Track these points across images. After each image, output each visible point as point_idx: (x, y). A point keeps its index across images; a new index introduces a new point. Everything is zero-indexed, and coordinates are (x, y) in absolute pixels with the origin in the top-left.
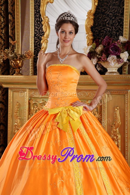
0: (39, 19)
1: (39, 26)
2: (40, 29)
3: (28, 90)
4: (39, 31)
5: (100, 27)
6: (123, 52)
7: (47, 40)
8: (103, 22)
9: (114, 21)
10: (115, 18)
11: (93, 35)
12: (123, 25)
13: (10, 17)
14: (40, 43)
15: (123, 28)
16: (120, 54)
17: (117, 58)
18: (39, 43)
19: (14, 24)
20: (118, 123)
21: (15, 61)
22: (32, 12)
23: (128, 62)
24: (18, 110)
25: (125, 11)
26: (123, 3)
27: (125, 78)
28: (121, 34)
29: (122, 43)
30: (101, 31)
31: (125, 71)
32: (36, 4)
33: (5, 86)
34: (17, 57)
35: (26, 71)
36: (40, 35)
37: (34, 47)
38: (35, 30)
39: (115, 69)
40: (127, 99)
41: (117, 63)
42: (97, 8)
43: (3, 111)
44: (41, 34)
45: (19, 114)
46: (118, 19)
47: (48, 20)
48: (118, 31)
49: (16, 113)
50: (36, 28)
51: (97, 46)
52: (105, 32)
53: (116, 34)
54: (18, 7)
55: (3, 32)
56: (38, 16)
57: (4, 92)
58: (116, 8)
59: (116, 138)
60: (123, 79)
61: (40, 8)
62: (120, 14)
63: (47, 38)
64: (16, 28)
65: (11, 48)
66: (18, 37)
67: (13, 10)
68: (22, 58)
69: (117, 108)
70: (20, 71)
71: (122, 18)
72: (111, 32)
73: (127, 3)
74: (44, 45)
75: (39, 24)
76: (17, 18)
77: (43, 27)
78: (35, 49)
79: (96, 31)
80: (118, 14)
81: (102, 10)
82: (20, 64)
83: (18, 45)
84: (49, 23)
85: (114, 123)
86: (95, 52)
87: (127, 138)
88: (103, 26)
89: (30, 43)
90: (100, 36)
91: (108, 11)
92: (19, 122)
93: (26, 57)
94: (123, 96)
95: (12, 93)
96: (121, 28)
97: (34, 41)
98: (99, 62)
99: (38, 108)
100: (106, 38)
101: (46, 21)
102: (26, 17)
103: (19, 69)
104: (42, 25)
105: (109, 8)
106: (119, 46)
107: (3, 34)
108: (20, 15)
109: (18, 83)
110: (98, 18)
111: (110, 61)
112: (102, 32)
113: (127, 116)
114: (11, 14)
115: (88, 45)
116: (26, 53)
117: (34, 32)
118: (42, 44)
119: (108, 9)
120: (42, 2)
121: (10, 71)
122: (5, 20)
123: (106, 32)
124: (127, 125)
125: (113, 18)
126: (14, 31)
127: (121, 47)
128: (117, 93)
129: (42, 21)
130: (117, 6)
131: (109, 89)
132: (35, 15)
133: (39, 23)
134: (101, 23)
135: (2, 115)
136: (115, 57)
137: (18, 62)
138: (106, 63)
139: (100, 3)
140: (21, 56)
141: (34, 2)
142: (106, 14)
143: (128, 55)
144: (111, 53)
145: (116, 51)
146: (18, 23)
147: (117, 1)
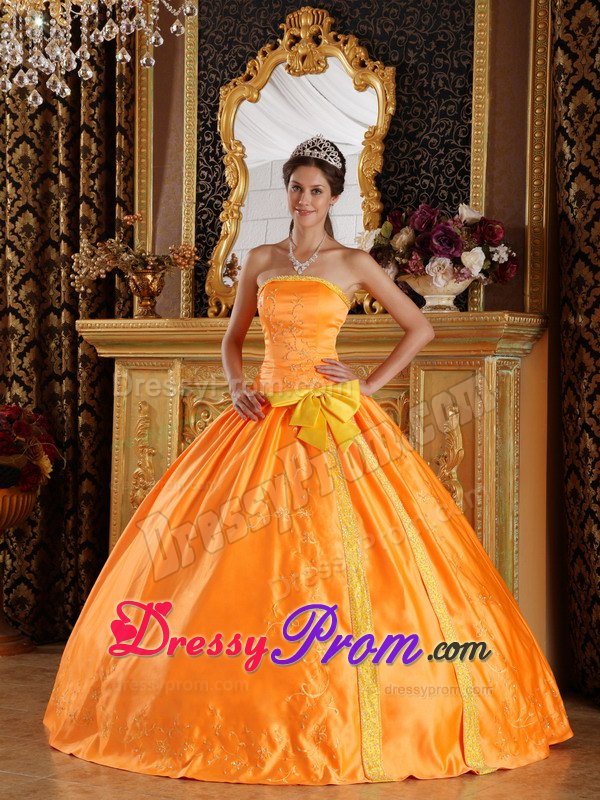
0: (212, 149)
1: (214, 169)
2: (215, 179)
3: (178, 366)
4: (213, 184)
5: (402, 176)
6: (469, 250)
7: (239, 213)
8: (411, 163)
9: (443, 160)
10: (446, 151)
11: (383, 200)
12: (469, 173)
13: (120, 141)
14: (214, 220)
15: (468, 180)
16: (461, 253)
17: (454, 266)
18: (211, 221)
19: (130, 162)
20: (456, 451)
21: (141, 275)
22: (190, 125)
23: (483, 278)
24: (146, 428)
25: (474, 133)
26: (469, 110)
27: (475, 321)
28: (464, 197)
29: (466, 224)
30: (406, 189)
31: (476, 305)
32: (202, 104)
33: (104, 353)
34: (145, 264)
36: (216, 197)
37: (197, 234)
38: (201, 183)
39: (449, 296)
41: (453, 278)
42: (394, 121)
44: (220, 195)
45: (150, 440)
46: (454, 154)
47: (243, 152)
48: (453, 190)
49: (139, 436)
50: (203, 176)
51: (396, 231)
52: (417, 191)
53: (450, 196)
54: (143, 109)
55: (96, 187)
56: (210, 139)
57: (95, 374)
58: (448, 122)
60: (471, 324)
61: (215, 116)
62: (459, 141)
63: (239, 206)
64: (137, 173)
66: (143, 202)
67: (129, 118)
68: (160, 267)
69: (452, 411)
71: (467, 152)
72: (436, 191)
73: (478, 112)
74: (228, 227)
75: (212, 164)
76: (140, 143)
77: (227, 172)
78: (197, 241)
80: (454, 142)
81: (407, 129)
82: (155, 286)
84: (245, 160)
85: (446, 453)
86: (390, 248)
87: (482, 493)
88: (412, 173)
89: (184, 220)
90: (403, 203)
91: (426, 132)
92: (149, 463)
93: (177, 264)
94: (470, 374)
96: (462, 182)
97: (197, 215)
98: (403, 278)
100: (423, 208)
101: (237, 155)
102: (172, 142)
103: (149, 300)
104: (223, 167)
105: (429, 122)
106: (458, 232)
107: (95, 191)
108: (151, 135)
110: (397, 151)
111: (432, 275)
112: (406, 192)
113: (482, 432)
114: (123, 132)
115: (367, 227)
116: (173, 251)
117: (195, 186)
118: (221, 224)
119: (425, 127)
120: (225, 99)
122: (101, 149)
123: (421, 191)
124: (482, 457)
125: (441, 152)
126: (129, 184)
127: (464, 235)
128: (453, 365)
129: (222, 154)
130: (451, 118)
131: (431, 354)
132: (200, 135)
133: (212, 160)
134: (404, 166)
136: (448, 262)
137: (149, 277)
138: (421, 280)
139: (401, 108)
140: (159, 261)
141: (196, 98)
142: (419, 139)
143: (483, 257)
144: (436, 251)
145: (450, 245)
146: (143, 161)
147: (452, 103)
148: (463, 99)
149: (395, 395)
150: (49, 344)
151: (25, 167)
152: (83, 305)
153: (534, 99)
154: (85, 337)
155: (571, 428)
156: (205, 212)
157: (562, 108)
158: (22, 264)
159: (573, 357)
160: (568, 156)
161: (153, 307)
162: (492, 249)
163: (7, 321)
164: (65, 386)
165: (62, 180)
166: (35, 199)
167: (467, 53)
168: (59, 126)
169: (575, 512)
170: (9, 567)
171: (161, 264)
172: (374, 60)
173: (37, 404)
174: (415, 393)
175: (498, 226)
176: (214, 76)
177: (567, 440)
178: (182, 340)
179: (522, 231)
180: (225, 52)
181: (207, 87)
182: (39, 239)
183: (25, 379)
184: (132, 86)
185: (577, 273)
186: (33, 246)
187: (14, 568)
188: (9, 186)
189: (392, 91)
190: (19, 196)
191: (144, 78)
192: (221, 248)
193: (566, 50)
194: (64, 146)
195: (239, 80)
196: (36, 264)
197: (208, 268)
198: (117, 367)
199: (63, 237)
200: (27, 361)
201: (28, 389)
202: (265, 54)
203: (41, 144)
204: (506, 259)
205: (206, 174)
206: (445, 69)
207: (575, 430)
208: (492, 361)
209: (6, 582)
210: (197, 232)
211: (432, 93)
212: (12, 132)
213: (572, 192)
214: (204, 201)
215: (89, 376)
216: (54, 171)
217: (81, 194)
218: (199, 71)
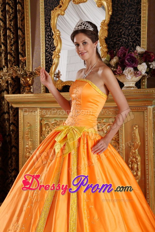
0: (50, 34)
2: (51, 44)
3: (39, 110)
4: (50, 46)
5: (115, 38)
6: (140, 64)
7: (59, 55)
8: (118, 33)
9: (130, 31)
10: (131, 27)
11: (108, 48)
12: (140, 35)
13: (20, 33)
15: (140, 37)
16: (137, 65)
17: (135, 71)
18: (50, 59)
19: (23, 40)
20: (137, 143)
21: (25, 78)
22: (42, 26)
23: (146, 75)
24: (29, 132)
25: (142, 19)
26: (140, 10)
27: (143, 92)
28: (138, 44)
29: (139, 54)
30: (117, 43)
31: (144, 85)
32: (46, 18)
33: (15, 106)
34: (27, 75)
35: (37, 90)
36: (51, 50)
37: (46, 63)
38: (46, 46)
39: (133, 83)
40: (146, 117)
41: (134, 76)
42: (112, 18)
43: (15, 133)
44: (53, 49)
45: (30, 136)
46: (134, 28)
47: (59, 34)
48: (134, 42)
49: (27, 134)
50: (47, 43)
51: (112, 58)
52: (120, 44)
53: (133, 45)
54: (28, 21)
55: (13, 49)
56: (49, 30)
58: (132, 16)
59: (136, 160)
60: (142, 93)
61: (50, 22)
62: (136, 23)
63: (59, 53)
64: (26, 44)
65: (21, 66)
66: (28, 53)
67: (23, 25)
68: (32, 75)
69: (135, 127)
70: (30, 90)
71: (139, 27)
72: (128, 43)
73: (144, 11)
74: (55, 61)
75: (50, 39)
76: (27, 33)
77: (54, 41)
78: (46, 66)
79: (111, 43)
80: (134, 23)
81: (117, 20)
82: (30, 82)
83: (29, 62)
84: (60, 36)
85: (133, 144)
87: (148, 160)
88: (119, 37)
89: (41, 59)
91: (124, 21)
92: (30, 144)
93: (36, 74)
94: (142, 113)
95: (22, 113)
96: (138, 38)
97: (45, 57)
99: (50, 129)
100: (122, 48)
101: (57, 35)
102: (37, 32)
103: (29, 87)
104: (53, 39)
105: (125, 17)
106: (136, 57)
107: (13, 51)
108: (30, 30)
109: (28, 102)
110: (113, 29)
111: (126, 74)
113: (147, 136)
114: (21, 29)
116: (36, 69)
117: (44, 47)
118: (53, 60)
119: (123, 18)
120: (53, 15)
121: (21, 90)
122: (14, 36)
123: (122, 43)
124: (148, 145)
125: (130, 28)
126: (24, 47)
127: (138, 58)
128: (135, 110)
129: (53, 35)
130: (133, 14)
132: (46, 29)
133: (50, 37)
134: (116, 34)
135: (14, 137)
136: (132, 69)
137: (28, 79)
138: (122, 77)
139: (114, 12)
140: (31, 73)
141: (44, 16)
142: (121, 23)
143: (146, 67)
144: (127, 65)
145: (133, 62)
146: (28, 39)
147: (134, 8)
148: (138, 6)
150: (2, 102)
152: (10, 89)
162: (150, 63)
165: (3, 48)
171: (32, 74)
175: (152, 54)
176: (49, 7)
178: (38, 101)
181: (47, 11)
184: (23, 13)
189: (111, 6)
191: (27, 10)
192: (53, 68)
194: (3, 35)
195: (57, 8)
198: (19, 110)
208: (151, 108)
211: (126, 5)
215: (13, 113)
217: (8, 52)
218: (45, 6)
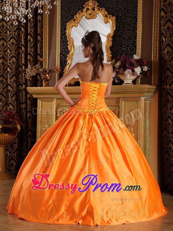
0: (64, 40)
1: (65, 46)
2: (65, 48)
3: (55, 100)
4: (65, 50)
5: (117, 47)
6: (137, 67)
7: (72, 58)
8: (120, 43)
9: (129, 43)
10: (130, 40)
11: (112, 54)
12: (136, 46)
13: (39, 38)
15: (136, 48)
16: (134, 68)
17: (132, 72)
18: (64, 60)
19: (42, 44)
20: (133, 124)
21: (45, 75)
22: (58, 33)
23: (140, 75)
24: (46, 117)
25: (137, 35)
26: (136, 29)
28: (135, 53)
29: (136, 60)
31: (138, 83)
32: (62, 28)
34: (46, 72)
36: (65, 53)
38: (61, 49)
39: (131, 80)
40: (140, 105)
41: (132, 75)
42: (115, 32)
44: (67, 53)
45: (47, 120)
46: (132, 41)
47: (73, 41)
48: (132, 51)
49: (44, 119)
51: (116, 62)
52: (121, 51)
53: (131, 53)
54: (45, 29)
56: (64, 37)
60: (137, 88)
61: (65, 31)
62: (134, 37)
63: (72, 56)
64: (44, 47)
66: (45, 55)
67: (42, 32)
69: (132, 112)
71: (136, 40)
72: (127, 51)
73: (139, 29)
74: (69, 61)
75: (64, 44)
76: (45, 38)
78: (60, 65)
80: (132, 38)
81: (119, 34)
82: (49, 78)
83: (45, 62)
84: (74, 43)
85: (130, 124)
86: (114, 67)
87: (140, 135)
88: (120, 46)
89: (57, 60)
90: (118, 55)
91: (124, 35)
92: (47, 127)
93: (55, 72)
96: (134, 49)
97: (60, 58)
98: (118, 75)
100: (124, 56)
101: (71, 41)
102: (53, 38)
103: (47, 82)
104: (68, 45)
105: (125, 32)
106: (134, 62)
107: (32, 52)
108: (48, 36)
110: (116, 40)
112: (119, 52)
114: (40, 35)
115: (108, 61)
116: (54, 68)
118: (67, 61)
120: (68, 26)
122: (34, 40)
123: (123, 51)
124: (140, 125)
125: (128, 40)
126: (42, 50)
128: (132, 100)
129: (67, 41)
130: (131, 31)
131: (126, 96)
132: (61, 36)
133: (64, 43)
134: (118, 44)
137: (47, 75)
138: (123, 76)
139: (117, 28)
140: (50, 71)
141: (60, 26)
142: (122, 37)
143: (140, 69)
144: (127, 68)
145: (131, 66)
146: (45, 43)
147: (131, 27)
148: (135, 25)
149: (115, 108)
150: (19, 94)
151: (13, 45)
152: (29, 83)
153: (154, 25)
154: (29, 92)
155: (165, 117)
156: (62, 58)
157: (163, 28)
158: (12, 72)
159: (166, 97)
160: (164, 41)
161: (48, 84)
162: (143, 67)
163: (8, 88)
164: (24, 106)
165: (23, 49)
166: (15, 54)
167: (136, 13)
168: (22, 34)
169: (166, 141)
170: (9, 155)
171: (50, 72)
172: (110, 15)
173: (16, 111)
174: (121, 107)
175: (144, 61)
176: (65, 20)
177: (164, 120)
178: (56, 93)
179: (151, 62)
180: (68, 13)
181: (63, 22)
182: (17, 65)
183: (13, 104)
184: (42, 23)
185: (167, 74)
186: (15, 67)
187: (10, 156)
188: (8, 50)
189: (115, 23)
190: (11, 53)
191: (46, 20)
192: (67, 67)
193: (164, 11)
194: (24, 39)
195: (72, 21)
196: (16, 72)
197: (63, 73)
198: (38, 100)
199: (23, 65)
200: (13, 99)
201: (14, 106)
202: (79, 13)
203: (17, 39)
204: (147, 70)
205: (63, 47)
206: (129, 17)
207: (166, 118)
208: (143, 99)
209: (8, 159)
210: (60, 63)
211: (126, 24)
212: (9, 35)
213: (166, 51)
214: (62, 54)
215: (31, 103)
216: (21, 46)
217: (28, 53)
218: (61, 18)
